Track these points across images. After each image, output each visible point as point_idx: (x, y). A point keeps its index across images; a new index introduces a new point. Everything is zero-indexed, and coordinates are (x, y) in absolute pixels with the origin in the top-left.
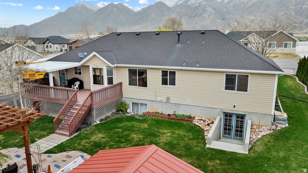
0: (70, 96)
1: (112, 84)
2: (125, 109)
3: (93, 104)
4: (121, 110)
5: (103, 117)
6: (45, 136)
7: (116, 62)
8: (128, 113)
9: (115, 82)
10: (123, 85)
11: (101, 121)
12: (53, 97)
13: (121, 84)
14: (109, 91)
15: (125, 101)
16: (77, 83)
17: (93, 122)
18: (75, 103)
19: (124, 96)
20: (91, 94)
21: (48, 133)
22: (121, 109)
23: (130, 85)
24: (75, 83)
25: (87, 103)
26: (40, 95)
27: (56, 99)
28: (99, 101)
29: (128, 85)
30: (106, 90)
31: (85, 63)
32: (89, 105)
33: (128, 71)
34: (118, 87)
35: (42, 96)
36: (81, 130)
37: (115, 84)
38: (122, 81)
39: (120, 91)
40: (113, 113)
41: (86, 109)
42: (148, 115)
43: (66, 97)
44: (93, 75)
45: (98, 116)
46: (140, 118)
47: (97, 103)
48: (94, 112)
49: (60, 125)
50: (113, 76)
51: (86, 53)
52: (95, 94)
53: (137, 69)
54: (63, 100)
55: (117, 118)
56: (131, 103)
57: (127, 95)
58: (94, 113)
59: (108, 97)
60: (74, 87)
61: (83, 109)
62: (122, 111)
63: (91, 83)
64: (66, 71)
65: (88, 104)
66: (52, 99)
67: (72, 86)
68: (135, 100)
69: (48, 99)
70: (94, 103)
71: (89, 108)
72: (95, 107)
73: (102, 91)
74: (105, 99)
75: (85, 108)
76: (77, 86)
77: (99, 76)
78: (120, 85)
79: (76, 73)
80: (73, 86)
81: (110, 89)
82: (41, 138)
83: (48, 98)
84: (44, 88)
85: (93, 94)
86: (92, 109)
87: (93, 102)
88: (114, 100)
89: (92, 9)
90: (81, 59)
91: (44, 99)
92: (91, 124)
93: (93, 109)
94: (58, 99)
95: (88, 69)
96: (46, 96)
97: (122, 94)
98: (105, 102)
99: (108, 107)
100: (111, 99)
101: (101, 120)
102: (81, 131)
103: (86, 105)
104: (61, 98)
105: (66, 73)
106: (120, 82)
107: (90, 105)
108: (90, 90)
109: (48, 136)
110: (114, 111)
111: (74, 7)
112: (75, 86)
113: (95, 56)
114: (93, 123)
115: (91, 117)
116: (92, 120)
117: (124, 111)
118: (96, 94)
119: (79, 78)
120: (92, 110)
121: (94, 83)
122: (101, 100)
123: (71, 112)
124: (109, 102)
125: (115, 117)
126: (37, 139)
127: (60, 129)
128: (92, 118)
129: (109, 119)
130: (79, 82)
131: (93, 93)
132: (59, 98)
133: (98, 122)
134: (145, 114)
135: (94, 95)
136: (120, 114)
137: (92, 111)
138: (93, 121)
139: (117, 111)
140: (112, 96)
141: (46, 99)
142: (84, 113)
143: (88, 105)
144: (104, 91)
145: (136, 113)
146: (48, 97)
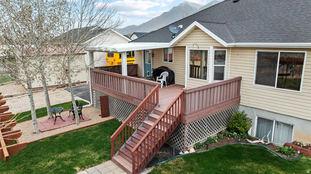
0: (148, 92)
1: (222, 79)
2: (243, 129)
3: (185, 115)
4: (235, 128)
5: (202, 141)
6: (94, 163)
7: (234, 40)
8: (252, 139)
9: (228, 76)
10: (242, 82)
11: (199, 148)
12: (125, 93)
13: (238, 80)
14: (217, 90)
15: (245, 113)
16: (165, 74)
17: (183, 148)
18: (154, 107)
19: (242, 102)
20: (183, 95)
21: (100, 159)
22: (237, 128)
23: (257, 82)
24: (162, 74)
25: (174, 111)
26: (110, 88)
27: (128, 96)
28: (196, 109)
29: (254, 82)
30: (212, 90)
31: (179, 42)
32: (177, 115)
33: (256, 57)
34: (234, 86)
35: (112, 89)
36: (158, 163)
37: (227, 79)
38: (240, 76)
39: (236, 94)
40: (220, 133)
41: (171, 121)
42: (299, 152)
43: (143, 95)
44: (191, 66)
45: (192, 137)
46: (280, 155)
47: (193, 113)
48: (186, 129)
49: (123, 146)
50: (225, 65)
51: (181, 26)
52: (190, 95)
53: (280, 52)
54: (137, 99)
55: (229, 146)
56: (257, 118)
57: (249, 103)
58: (186, 131)
59: (215, 103)
60: (159, 80)
61: (165, 121)
62: (238, 132)
63: (186, 76)
64: (152, 57)
65: (175, 113)
66: (123, 96)
67: (157, 77)
68: (265, 113)
69: (119, 95)
70: (187, 113)
71: (177, 121)
72: (188, 120)
73: (205, 91)
74: (208, 105)
75: (168, 120)
76: (164, 79)
77: (199, 67)
78: (237, 82)
79: (166, 60)
80: (159, 78)
81: (219, 87)
82: (85, 168)
83: (119, 93)
84: (115, 77)
85: (187, 95)
86: (182, 124)
87: (185, 110)
88: (224, 109)
89: (195, 7)
90: (173, 37)
91: (114, 94)
92: (177, 153)
93: (184, 125)
94: (132, 97)
95: (183, 53)
96: (117, 90)
97: (240, 99)
98: (209, 112)
99: (212, 121)
100: (219, 107)
101: (197, 147)
102: (156, 166)
103: (171, 114)
104: (135, 96)
105: (153, 58)
106: (237, 76)
107: (180, 116)
108: (184, 87)
109: (99, 163)
110: (223, 128)
111: (178, 6)
112: (162, 78)
113: (196, 28)
114: (183, 150)
115: (179, 138)
116: (182, 143)
117: (242, 133)
118: (193, 94)
119: (168, 67)
120: (182, 126)
121: (191, 76)
122: (200, 108)
123: (144, 124)
124: (214, 111)
125: (225, 144)
126: (77, 169)
127: (121, 154)
128: (180, 141)
129: (212, 147)
130: (167, 73)
131: (187, 92)
132: (132, 95)
133: (192, 151)
134: (291, 148)
135: (188, 97)
136: (233, 136)
137: (182, 128)
138: (183, 146)
139: (228, 129)
140: (221, 101)
141: (116, 94)
142: (165, 130)
143: (174, 115)
144: (209, 90)
145: (269, 142)
146: (119, 91)
